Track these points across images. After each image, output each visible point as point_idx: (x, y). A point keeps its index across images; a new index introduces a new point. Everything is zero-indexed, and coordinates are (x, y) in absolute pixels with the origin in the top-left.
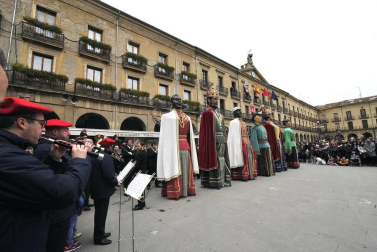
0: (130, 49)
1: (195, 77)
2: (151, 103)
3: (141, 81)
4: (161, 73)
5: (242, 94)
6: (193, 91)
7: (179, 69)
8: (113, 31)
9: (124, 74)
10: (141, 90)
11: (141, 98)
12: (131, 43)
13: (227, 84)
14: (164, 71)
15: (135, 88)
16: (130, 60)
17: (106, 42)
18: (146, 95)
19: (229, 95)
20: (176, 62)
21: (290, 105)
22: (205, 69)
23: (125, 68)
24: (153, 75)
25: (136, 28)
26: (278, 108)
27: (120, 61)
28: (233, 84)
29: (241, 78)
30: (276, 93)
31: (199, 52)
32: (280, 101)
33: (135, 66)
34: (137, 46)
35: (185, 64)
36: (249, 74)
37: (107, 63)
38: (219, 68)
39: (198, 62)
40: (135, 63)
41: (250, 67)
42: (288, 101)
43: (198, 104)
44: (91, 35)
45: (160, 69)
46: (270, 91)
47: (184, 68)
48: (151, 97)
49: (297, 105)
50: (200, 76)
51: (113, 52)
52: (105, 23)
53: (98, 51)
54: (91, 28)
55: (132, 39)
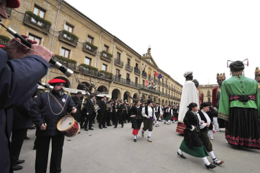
0: (66, 28)
1: (112, 56)
2: (77, 69)
3: (71, 52)
4: (88, 49)
5: (141, 72)
6: (109, 65)
7: (101, 48)
8: (54, 12)
9: (59, 45)
10: (70, 58)
11: (69, 64)
12: (67, 24)
13: (133, 64)
14: (90, 48)
15: (66, 56)
16: (65, 36)
17: (47, 19)
18: (74, 62)
19: (133, 72)
20: (99, 44)
21: (170, 83)
22: (120, 52)
23: (60, 40)
24: (81, 49)
25: (73, 15)
26: (163, 84)
27: (57, 35)
28: (137, 65)
29: (142, 62)
30: (162, 75)
31: (116, 40)
32: (165, 80)
33: (68, 40)
34: (73, 27)
35: (105, 46)
36: (148, 60)
37: (46, 34)
38: (129, 53)
39: (115, 46)
40: (69, 39)
41: (148, 56)
42: (169, 81)
43: (111, 74)
44: (36, 12)
45: (87, 46)
46: (159, 73)
47: (105, 49)
48: (78, 64)
49: (174, 84)
50: (115, 56)
51: (52, 27)
52: (49, 5)
53: (40, 24)
54: (36, 6)
55: (69, 21)
